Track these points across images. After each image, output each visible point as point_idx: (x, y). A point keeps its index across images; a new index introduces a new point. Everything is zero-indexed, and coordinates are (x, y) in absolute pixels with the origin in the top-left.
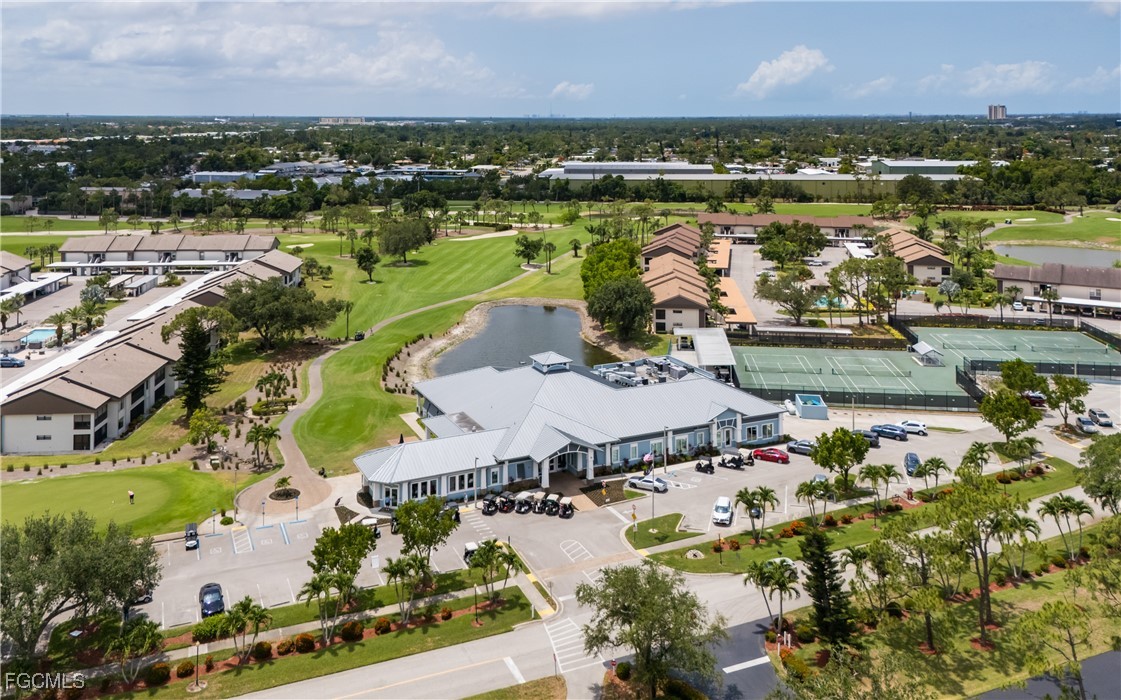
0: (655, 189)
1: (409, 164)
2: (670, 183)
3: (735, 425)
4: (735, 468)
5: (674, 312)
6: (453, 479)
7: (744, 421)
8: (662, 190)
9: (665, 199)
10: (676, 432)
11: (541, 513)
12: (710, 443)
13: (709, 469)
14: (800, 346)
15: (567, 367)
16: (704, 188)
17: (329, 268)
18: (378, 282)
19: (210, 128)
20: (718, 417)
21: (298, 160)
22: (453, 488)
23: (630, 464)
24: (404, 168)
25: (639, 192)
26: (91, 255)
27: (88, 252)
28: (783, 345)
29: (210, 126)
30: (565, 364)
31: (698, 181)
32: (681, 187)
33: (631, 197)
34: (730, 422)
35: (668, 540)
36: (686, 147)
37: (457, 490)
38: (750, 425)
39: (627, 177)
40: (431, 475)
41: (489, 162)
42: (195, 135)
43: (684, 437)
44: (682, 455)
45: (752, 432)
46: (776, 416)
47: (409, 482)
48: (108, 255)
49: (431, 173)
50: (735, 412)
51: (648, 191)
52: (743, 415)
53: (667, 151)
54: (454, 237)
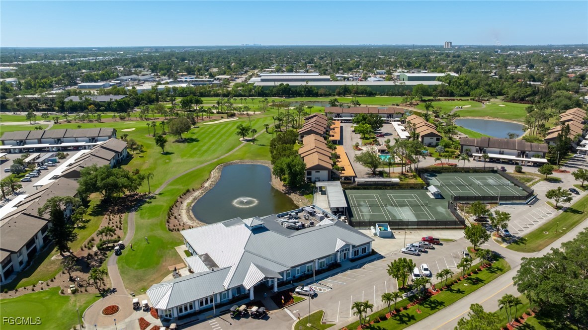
0: (304, 90)
1: (186, 75)
2: (311, 87)
3: (349, 250)
5: (316, 172)
6: (202, 301)
8: (307, 91)
9: (309, 95)
10: (319, 259)
12: (336, 261)
17: (142, 146)
19: (90, 55)
20: (341, 248)
21: (131, 74)
22: (202, 305)
23: (296, 278)
24: (183, 79)
26: (18, 142)
28: (368, 188)
29: (90, 54)
34: (346, 249)
36: (317, 64)
37: (204, 305)
38: (356, 249)
41: (224, 74)
42: (82, 59)
43: (323, 261)
44: (322, 269)
45: (357, 252)
46: (369, 243)
47: (177, 307)
48: (27, 141)
49: (196, 81)
50: (349, 245)
51: (301, 91)
52: (353, 245)
53: (309, 66)
54: (207, 121)
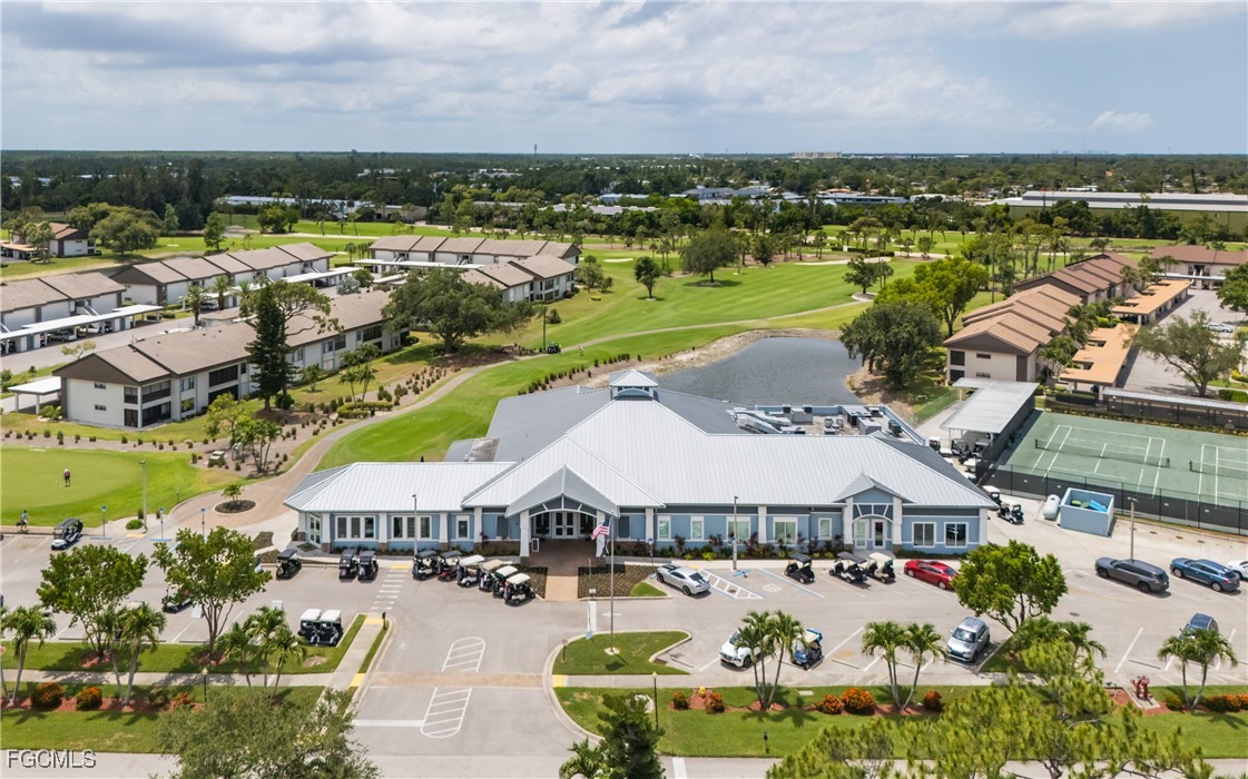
0: (1134, 220)
1: (845, 192)
2: (1159, 213)
3: (890, 514)
4: (852, 582)
5: (979, 356)
6: (398, 522)
7: (906, 511)
8: (1146, 222)
9: (1151, 233)
10: (773, 509)
11: (488, 591)
12: (839, 537)
13: (807, 576)
14: (1170, 424)
15: (651, 394)
16: (1211, 221)
17: (610, 280)
18: (658, 299)
20: (856, 497)
22: (398, 532)
23: (686, 546)
25: (1110, 223)
26: (397, 254)
27: (394, 251)
28: (1140, 420)
30: (647, 389)
31: (1202, 212)
32: (1176, 219)
33: (1098, 230)
34: (879, 510)
35: (621, 669)
37: (405, 538)
38: (924, 520)
39: (1091, 205)
40: (367, 509)
41: (941, 191)
43: (792, 519)
44: (782, 548)
45: (924, 533)
46: (975, 511)
47: (332, 515)
48: (411, 254)
50: (890, 495)
51: (1124, 222)
52: (904, 501)
